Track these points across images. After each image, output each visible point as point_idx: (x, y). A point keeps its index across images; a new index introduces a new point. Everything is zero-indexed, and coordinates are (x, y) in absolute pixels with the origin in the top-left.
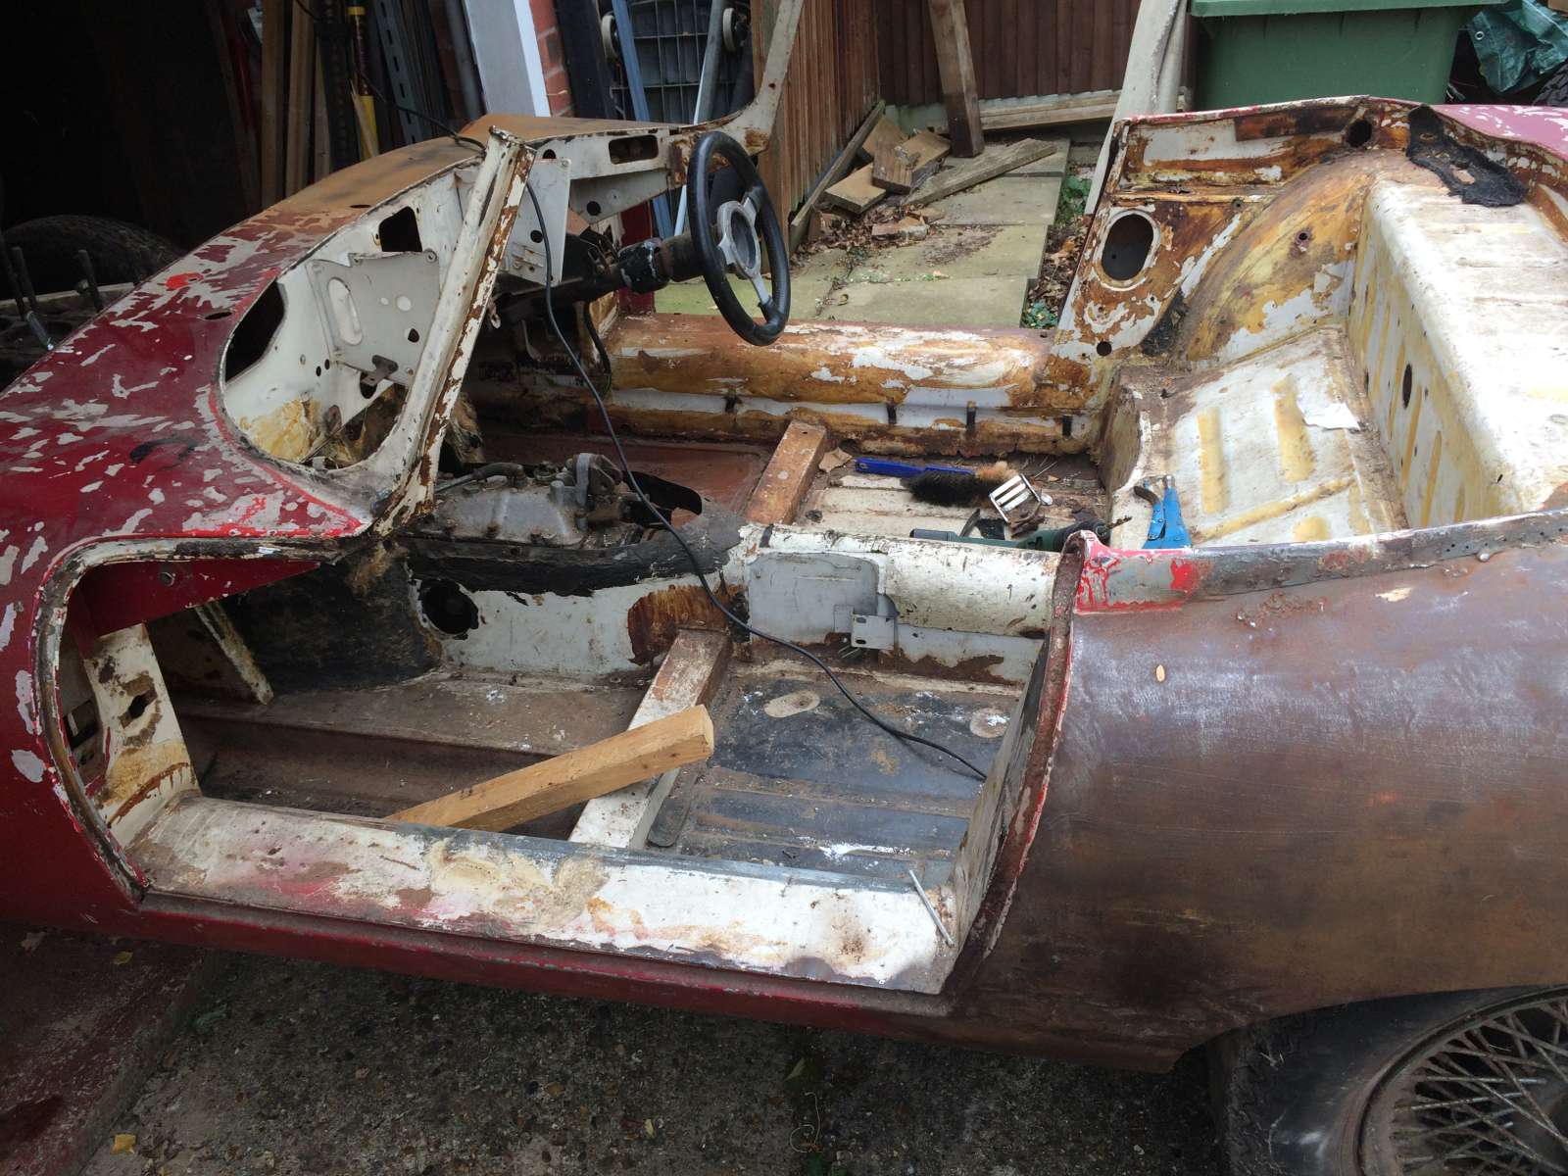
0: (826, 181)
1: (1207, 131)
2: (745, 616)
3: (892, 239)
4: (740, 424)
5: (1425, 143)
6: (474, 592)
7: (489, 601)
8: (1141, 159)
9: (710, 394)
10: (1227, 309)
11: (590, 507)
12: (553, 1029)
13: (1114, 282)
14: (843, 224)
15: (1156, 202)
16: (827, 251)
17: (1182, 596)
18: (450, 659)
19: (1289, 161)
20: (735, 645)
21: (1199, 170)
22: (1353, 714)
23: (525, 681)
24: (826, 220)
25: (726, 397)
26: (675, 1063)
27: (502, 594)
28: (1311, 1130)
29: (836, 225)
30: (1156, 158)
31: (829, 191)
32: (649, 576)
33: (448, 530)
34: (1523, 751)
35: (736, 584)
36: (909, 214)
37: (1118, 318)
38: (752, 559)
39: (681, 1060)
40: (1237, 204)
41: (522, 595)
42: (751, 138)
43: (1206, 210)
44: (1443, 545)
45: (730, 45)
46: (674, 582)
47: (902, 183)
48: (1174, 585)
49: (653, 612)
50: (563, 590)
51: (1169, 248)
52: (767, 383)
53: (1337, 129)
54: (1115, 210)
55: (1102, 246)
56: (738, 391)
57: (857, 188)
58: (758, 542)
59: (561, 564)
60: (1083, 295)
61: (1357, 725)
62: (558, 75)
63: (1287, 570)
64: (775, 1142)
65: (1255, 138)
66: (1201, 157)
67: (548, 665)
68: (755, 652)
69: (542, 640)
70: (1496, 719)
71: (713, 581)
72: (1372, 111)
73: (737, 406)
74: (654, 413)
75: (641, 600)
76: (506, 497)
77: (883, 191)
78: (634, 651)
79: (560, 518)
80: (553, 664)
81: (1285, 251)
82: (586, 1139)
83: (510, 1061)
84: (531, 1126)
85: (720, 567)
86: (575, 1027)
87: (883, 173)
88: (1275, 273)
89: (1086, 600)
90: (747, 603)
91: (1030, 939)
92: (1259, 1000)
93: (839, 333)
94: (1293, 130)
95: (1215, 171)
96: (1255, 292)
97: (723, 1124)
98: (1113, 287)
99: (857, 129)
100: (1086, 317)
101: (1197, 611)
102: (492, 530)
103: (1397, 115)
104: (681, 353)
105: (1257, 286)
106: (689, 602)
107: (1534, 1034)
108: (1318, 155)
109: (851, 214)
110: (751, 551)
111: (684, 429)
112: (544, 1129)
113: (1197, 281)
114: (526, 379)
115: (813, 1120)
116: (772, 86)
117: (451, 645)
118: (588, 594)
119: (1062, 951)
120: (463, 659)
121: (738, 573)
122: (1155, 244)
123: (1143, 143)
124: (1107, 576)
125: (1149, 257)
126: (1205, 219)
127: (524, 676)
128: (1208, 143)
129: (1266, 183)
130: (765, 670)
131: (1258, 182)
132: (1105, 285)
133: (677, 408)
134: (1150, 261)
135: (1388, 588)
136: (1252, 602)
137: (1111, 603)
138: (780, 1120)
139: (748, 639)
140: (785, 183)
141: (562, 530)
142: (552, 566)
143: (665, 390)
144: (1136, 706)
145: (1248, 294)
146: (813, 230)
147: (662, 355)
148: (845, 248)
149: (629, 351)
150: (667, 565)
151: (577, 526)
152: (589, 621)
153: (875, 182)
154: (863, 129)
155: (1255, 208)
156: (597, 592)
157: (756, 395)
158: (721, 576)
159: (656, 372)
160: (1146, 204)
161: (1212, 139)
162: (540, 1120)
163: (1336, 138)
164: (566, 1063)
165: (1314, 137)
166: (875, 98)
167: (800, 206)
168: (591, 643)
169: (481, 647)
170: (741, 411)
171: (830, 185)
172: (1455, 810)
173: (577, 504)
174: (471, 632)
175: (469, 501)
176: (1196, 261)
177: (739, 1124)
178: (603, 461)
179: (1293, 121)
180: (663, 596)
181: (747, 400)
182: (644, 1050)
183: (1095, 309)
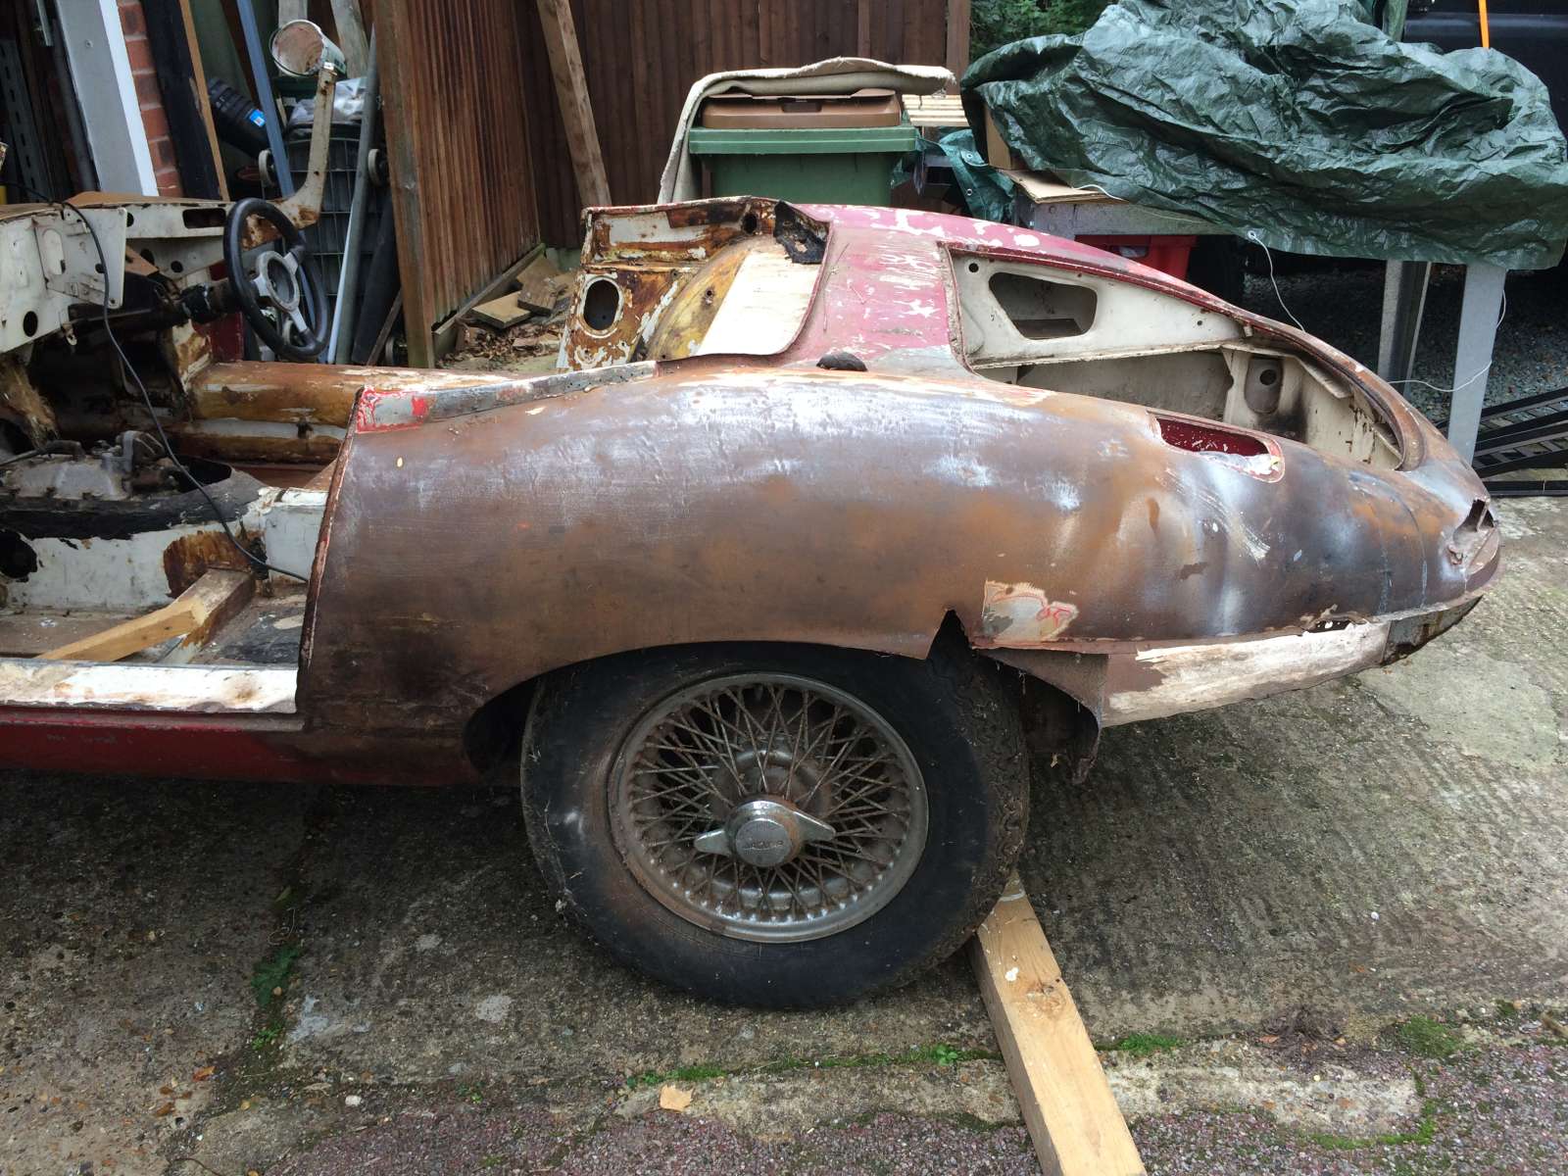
0: (475, 300)
1: (650, 220)
2: (263, 557)
3: (531, 350)
4: (312, 447)
5: (786, 228)
6: (32, 539)
7: (46, 547)
8: (608, 240)
9: (285, 422)
10: (666, 347)
11: (135, 473)
12: (83, 879)
13: (595, 331)
14: (488, 337)
15: (617, 271)
16: (472, 359)
17: (419, 420)
18: (15, 600)
19: (709, 243)
20: (257, 582)
21: (650, 250)
22: (505, 477)
23: (78, 614)
24: (470, 334)
25: (298, 425)
26: (184, 897)
27: (56, 541)
28: (570, 811)
29: (481, 337)
30: (619, 240)
31: (475, 309)
32: (179, 522)
33: (14, 492)
34: (595, 491)
35: (254, 530)
36: (549, 332)
37: (600, 359)
38: (268, 510)
39: (188, 894)
40: (675, 274)
41: (73, 541)
42: (304, 214)
43: (653, 277)
44: (566, 384)
45: (376, 180)
46: (203, 528)
47: (544, 305)
48: (414, 413)
49: (185, 554)
50: (107, 535)
51: (630, 306)
52: (331, 412)
53: (735, 220)
54: (589, 277)
55: (583, 303)
56: (308, 419)
57: (504, 309)
58: (274, 498)
59: (104, 513)
60: (573, 341)
61: (507, 482)
62: (170, 174)
63: (479, 401)
64: (256, 940)
65: (682, 226)
66: (650, 240)
67: (98, 601)
68: (277, 589)
69: (92, 578)
70: (580, 475)
71: (234, 528)
72: (753, 207)
73: (308, 432)
74: (238, 439)
75: (174, 543)
76: (66, 466)
77: (527, 312)
78: (171, 587)
79: (110, 482)
80: (102, 600)
81: (699, 304)
82: (97, 945)
83: (41, 900)
84: (52, 938)
85: (240, 516)
86: (102, 877)
87: (528, 296)
88: (693, 320)
89: (362, 425)
90: (264, 546)
91: (335, 649)
92: (485, 681)
93: (396, 375)
94: (706, 221)
95: (661, 250)
96: (682, 334)
97: (215, 931)
98: (594, 335)
99: (513, 264)
100: (576, 358)
101: (427, 428)
102: (51, 491)
103: (769, 210)
104: (260, 388)
105: (683, 329)
106: (216, 546)
107: (703, 730)
108: (727, 240)
109: (498, 330)
110: (265, 506)
111: (264, 453)
112: (62, 941)
113: (653, 330)
114: (124, 411)
115: (289, 925)
116: (317, 173)
117: (15, 587)
118: (128, 538)
119: (357, 657)
120: (26, 599)
121: (255, 521)
122: (621, 302)
123: (607, 228)
124: (374, 408)
125: (618, 313)
126: (654, 283)
127: (77, 611)
128: (652, 230)
129: (697, 260)
130: (283, 602)
131: (691, 259)
132: (588, 334)
133: (258, 434)
134: (618, 316)
135: (533, 408)
136: (459, 422)
137: (378, 425)
138: (263, 927)
139: (267, 577)
140: (426, 297)
141: (110, 489)
142: (96, 514)
143: (245, 419)
144: (383, 482)
145: (678, 335)
146: (460, 342)
147: (243, 390)
148: (488, 356)
149: (214, 387)
150: (195, 514)
151: (124, 488)
152: (130, 561)
153: (521, 305)
154: (519, 264)
155: (687, 277)
156: (135, 536)
157: (323, 422)
158: (241, 524)
159: (238, 404)
160: (611, 272)
161: (655, 227)
162: (60, 935)
163: (737, 227)
164: (90, 900)
165: (723, 227)
166: (535, 241)
167: (446, 319)
168: (133, 579)
169: (40, 588)
170: (312, 436)
171: (478, 304)
172: (562, 530)
173: (124, 471)
174: (32, 576)
175: (34, 470)
176: (651, 315)
177: (229, 930)
178: (148, 439)
179: (705, 214)
180: (193, 540)
181: (314, 427)
182: (159, 890)
183: (583, 352)
